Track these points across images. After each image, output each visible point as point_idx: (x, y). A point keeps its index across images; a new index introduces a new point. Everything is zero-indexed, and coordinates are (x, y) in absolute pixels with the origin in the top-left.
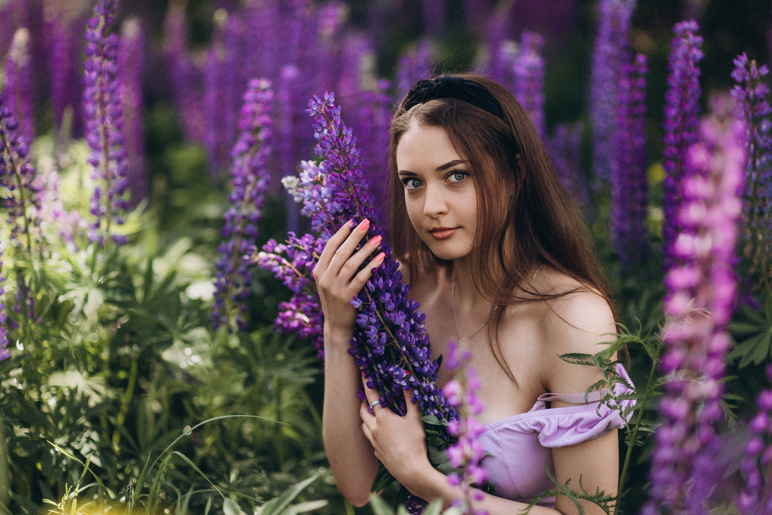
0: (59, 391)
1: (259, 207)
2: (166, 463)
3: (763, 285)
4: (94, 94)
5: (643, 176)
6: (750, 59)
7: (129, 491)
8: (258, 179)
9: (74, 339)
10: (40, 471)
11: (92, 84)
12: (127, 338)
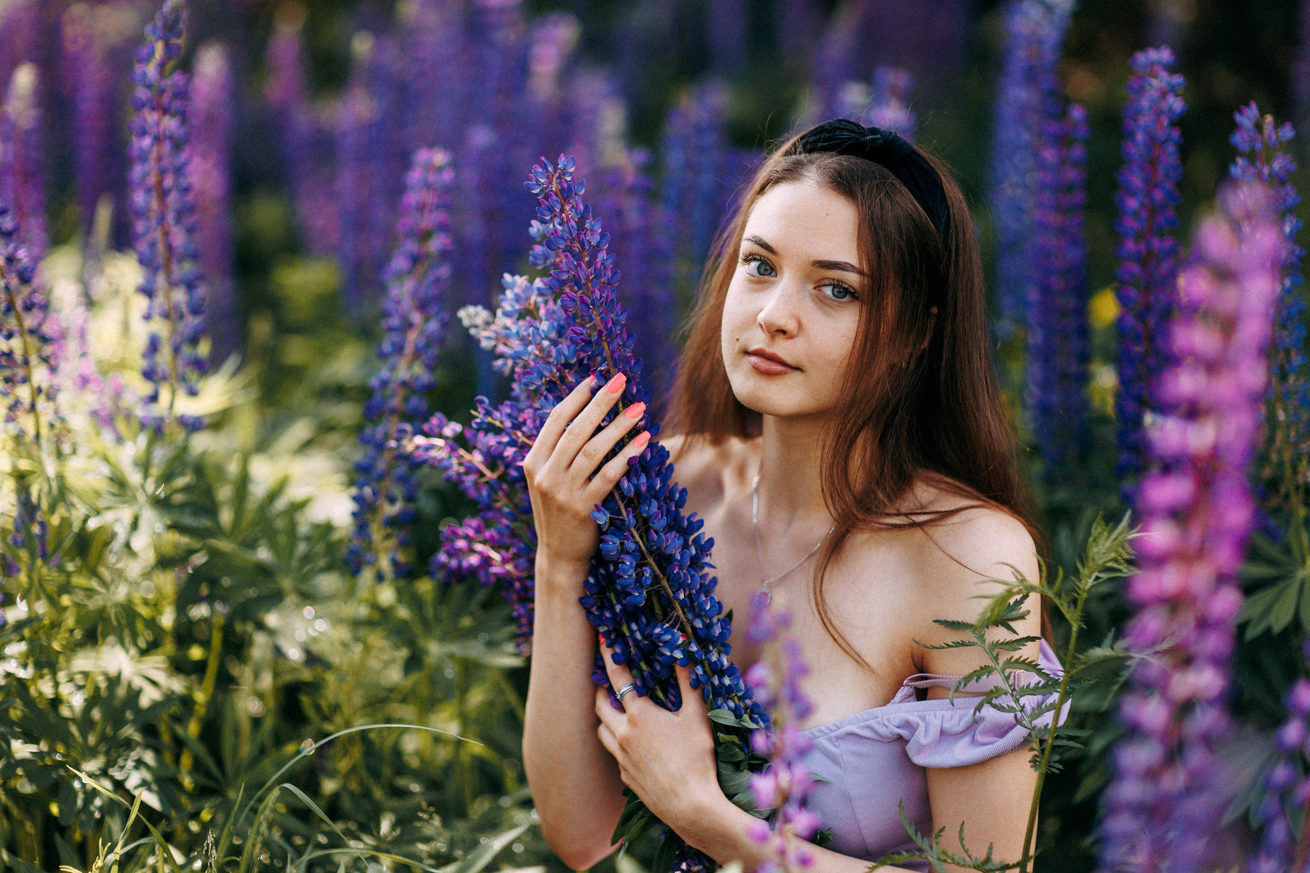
0: (89, 680)
1: (430, 367)
2: (270, 804)
3: (1287, 497)
4: (146, 175)
5: (1082, 312)
6: (1262, 113)
7: (207, 851)
8: (427, 320)
9: (114, 593)
10: (55, 818)
11: (143, 157)
12: (204, 590)
